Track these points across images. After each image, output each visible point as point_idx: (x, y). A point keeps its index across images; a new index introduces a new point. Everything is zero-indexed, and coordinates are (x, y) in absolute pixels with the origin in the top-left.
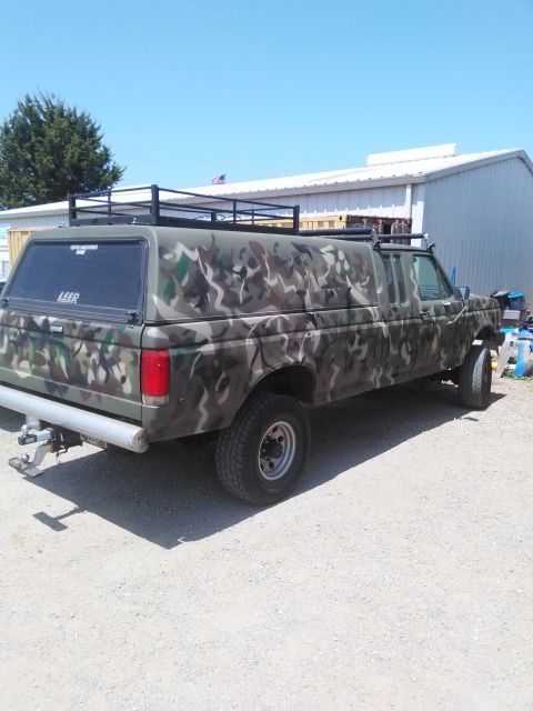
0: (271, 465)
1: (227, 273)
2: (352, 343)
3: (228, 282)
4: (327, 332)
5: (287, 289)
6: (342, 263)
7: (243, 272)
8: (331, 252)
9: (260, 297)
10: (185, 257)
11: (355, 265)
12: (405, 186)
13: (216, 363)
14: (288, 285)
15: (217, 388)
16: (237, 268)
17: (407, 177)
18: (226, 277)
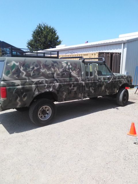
1: (27, 68)
2: (71, 87)
3: (28, 70)
4: (61, 84)
5: (48, 73)
6: (69, 66)
7: (33, 68)
8: (66, 63)
9: (38, 74)
10: (14, 64)
11: (74, 66)
12: (122, 43)
13: (22, 90)
14: (48, 71)
15: (22, 96)
16: (31, 67)
17: (122, 41)
18: (27, 69)
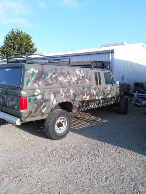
0: (60, 129)
1: (46, 76)
2: (84, 96)
3: (47, 78)
4: (76, 93)
5: (65, 81)
6: (82, 74)
7: (51, 76)
8: (79, 71)
9: (56, 83)
10: (33, 72)
13: (41, 101)
14: (65, 79)
15: (42, 108)
18: (46, 77)
